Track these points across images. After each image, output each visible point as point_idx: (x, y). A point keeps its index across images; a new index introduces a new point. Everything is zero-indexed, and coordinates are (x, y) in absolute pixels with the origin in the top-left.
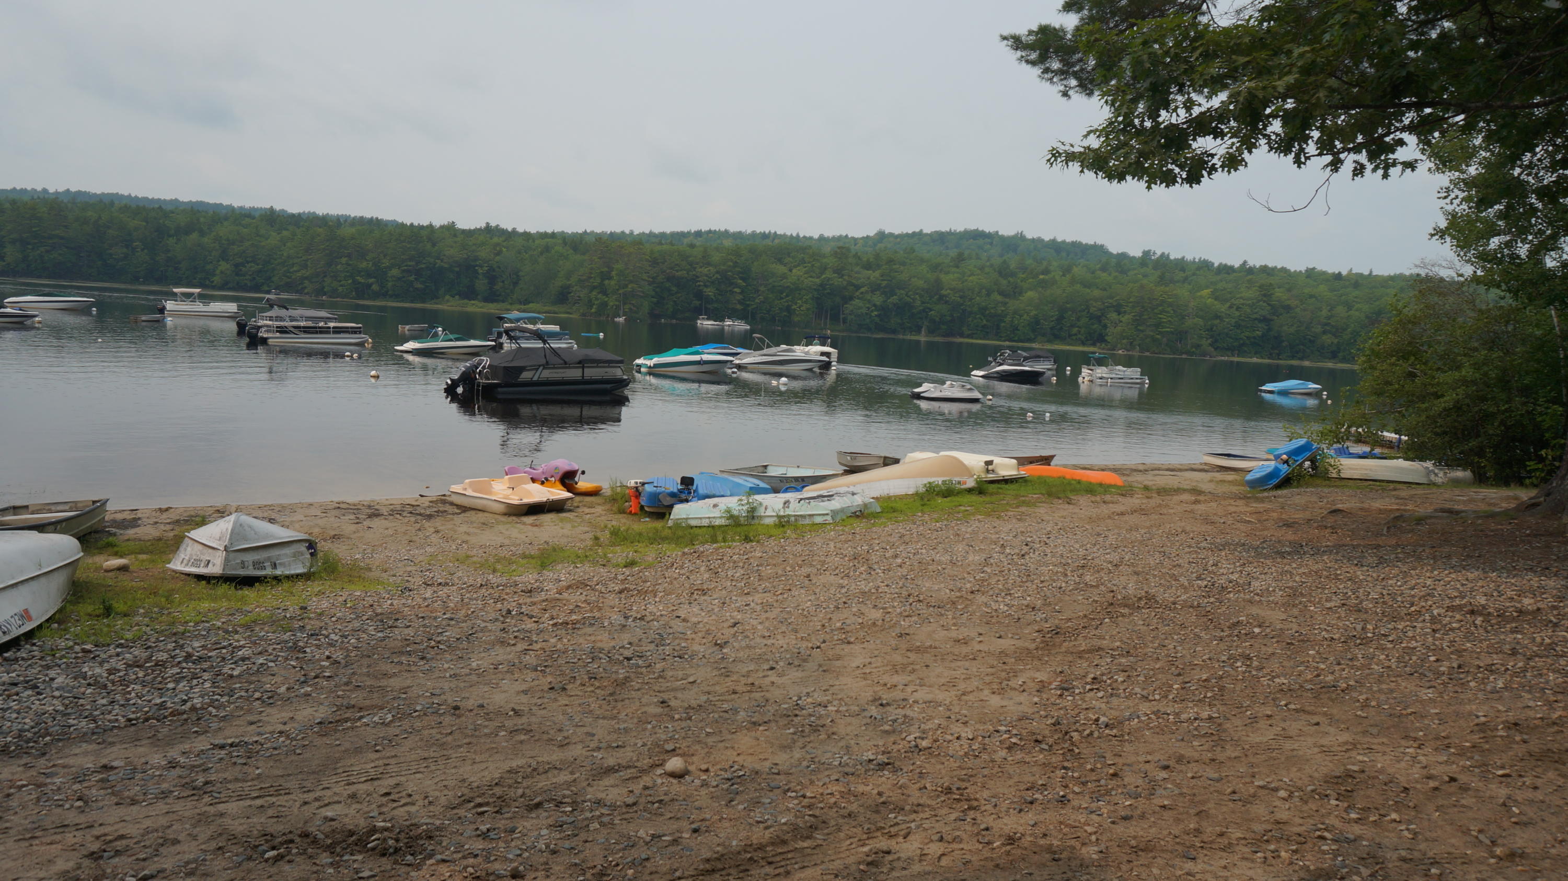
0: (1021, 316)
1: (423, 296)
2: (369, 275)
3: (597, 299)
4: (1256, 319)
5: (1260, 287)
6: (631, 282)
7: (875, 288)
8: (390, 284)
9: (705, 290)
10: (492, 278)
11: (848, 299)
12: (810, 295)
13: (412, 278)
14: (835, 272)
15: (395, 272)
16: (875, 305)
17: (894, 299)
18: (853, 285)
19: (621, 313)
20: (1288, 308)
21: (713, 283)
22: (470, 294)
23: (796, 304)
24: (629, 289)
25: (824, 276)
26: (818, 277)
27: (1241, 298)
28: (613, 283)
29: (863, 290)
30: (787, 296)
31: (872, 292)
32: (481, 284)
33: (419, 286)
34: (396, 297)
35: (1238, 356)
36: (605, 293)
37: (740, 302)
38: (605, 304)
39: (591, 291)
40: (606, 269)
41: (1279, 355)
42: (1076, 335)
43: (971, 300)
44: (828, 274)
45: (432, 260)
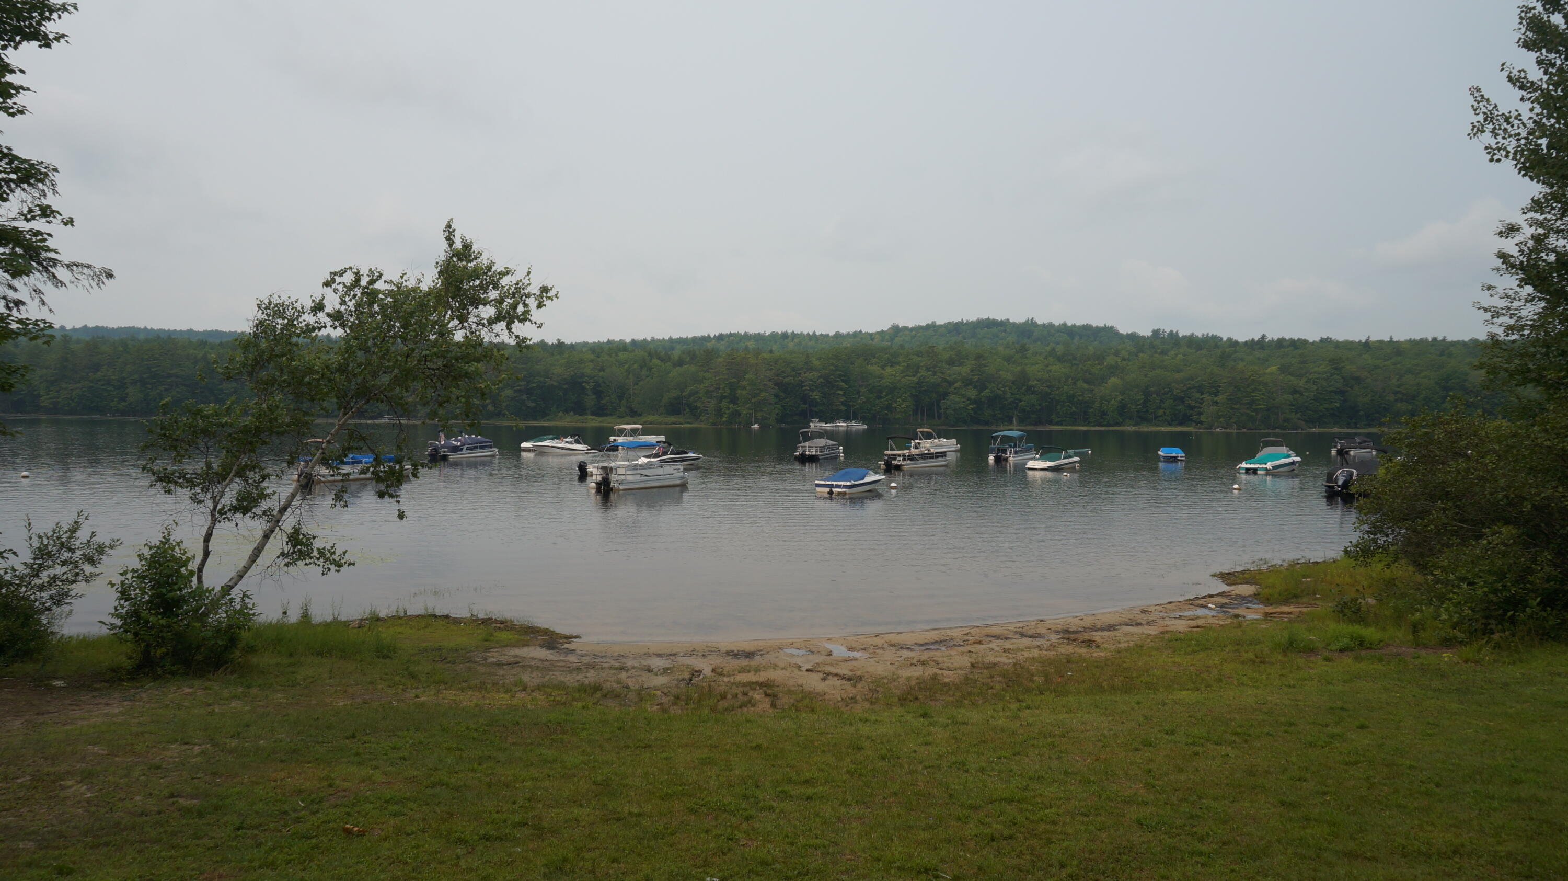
0: (1109, 401)
1: (534, 414)
4: (1331, 392)
5: (1330, 361)
6: (762, 391)
7: (967, 382)
8: (504, 404)
9: (811, 394)
10: (598, 392)
11: (945, 395)
12: (909, 393)
13: (524, 397)
14: (928, 369)
16: (969, 399)
17: (986, 393)
18: (946, 381)
19: (753, 420)
20: (1358, 379)
23: (896, 402)
24: (761, 397)
25: (919, 375)
26: (914, 376)
27: (1315, 372)
28: (745, 392)
29: (957, 385)
30: (887, 395)
31: (966, 385)
32: (589, 399)
33: (532, 404)
35: (1319, 427)
36: (735, 402)
37: (843, 403)
38: (737, 413)
39: (721, 402)
40: (734, 380)
41: (1356, 424)
42: (1161, 416)
43: (1059, 388)
44: (922, 373)
45: (542, 379)
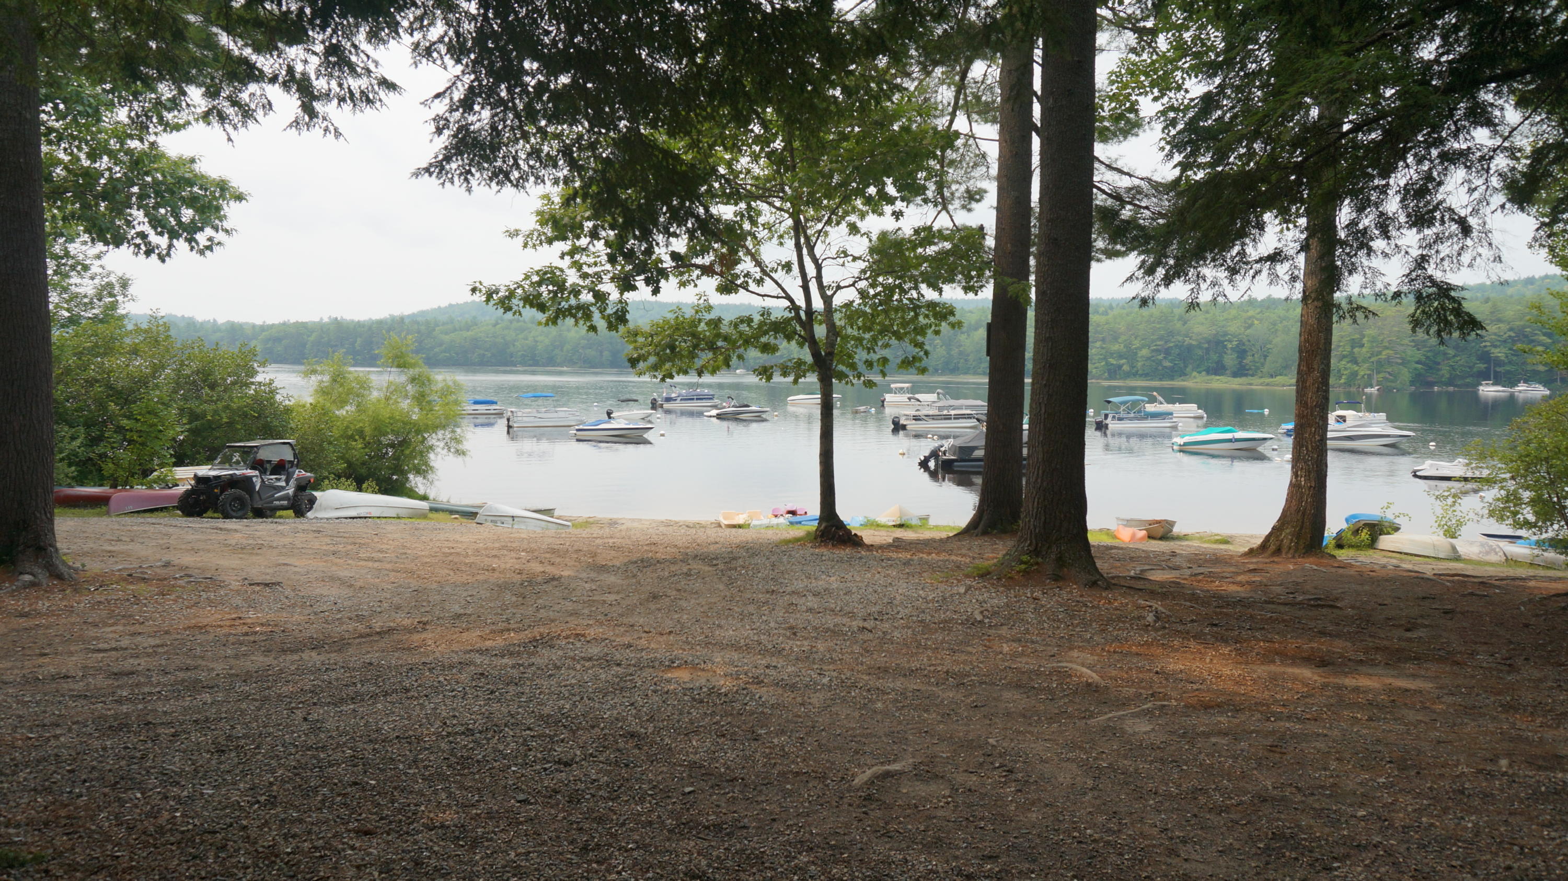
1: (1172, 373)
2: (1121, 357)
3: (1346, 369)
6: (1387, 348)
8: (1140, 364)
9: (1493, 350)
10: (1241, 352)
13: (1160, 357)
15: (1145, 352)
19: (1374, 382)
21: (1505, 341)
22: (1218, 369)
24: (1383, 356)
28: (1364, 350)
32: (1230, 360)
34: (1146, 376)
36: (1355, 361)
38: (1354, 374)
40: (1357, 336)
45: (1180, 338)
